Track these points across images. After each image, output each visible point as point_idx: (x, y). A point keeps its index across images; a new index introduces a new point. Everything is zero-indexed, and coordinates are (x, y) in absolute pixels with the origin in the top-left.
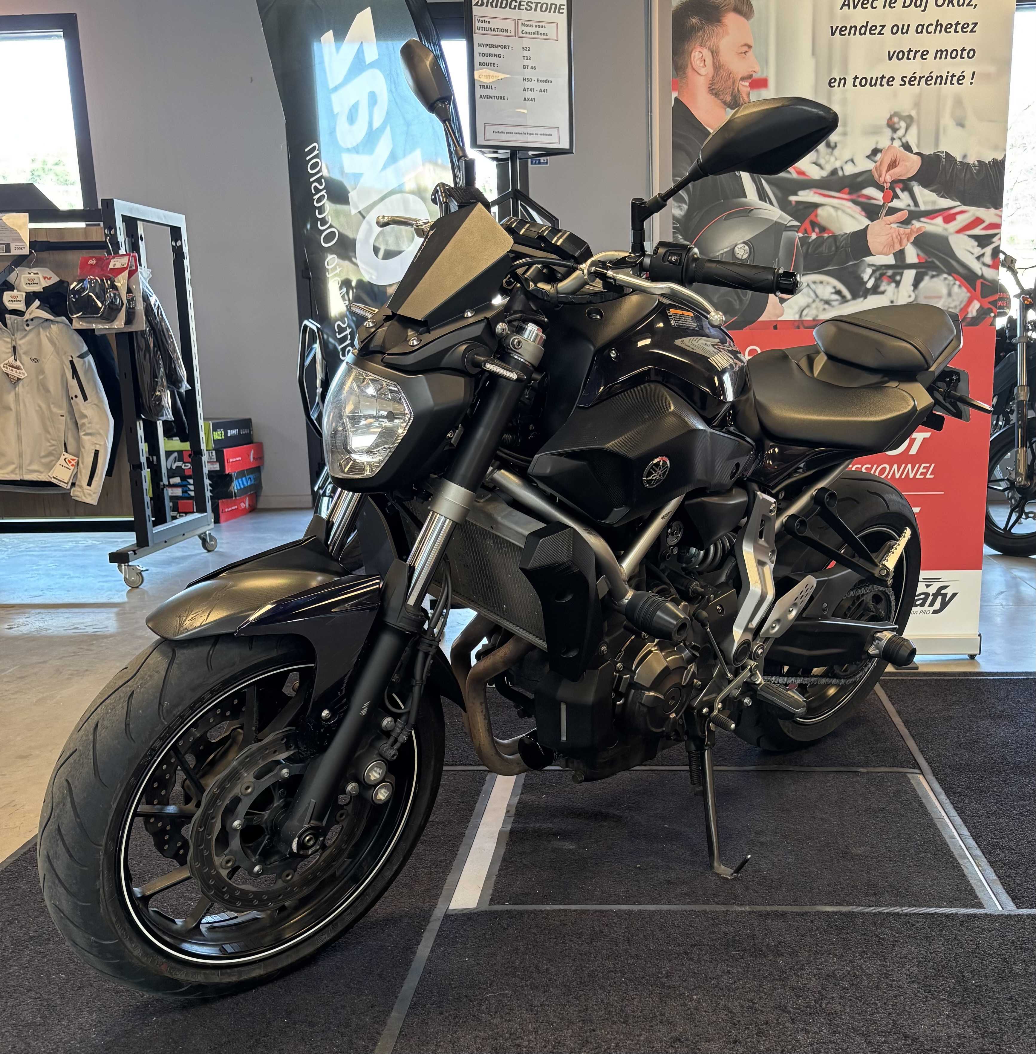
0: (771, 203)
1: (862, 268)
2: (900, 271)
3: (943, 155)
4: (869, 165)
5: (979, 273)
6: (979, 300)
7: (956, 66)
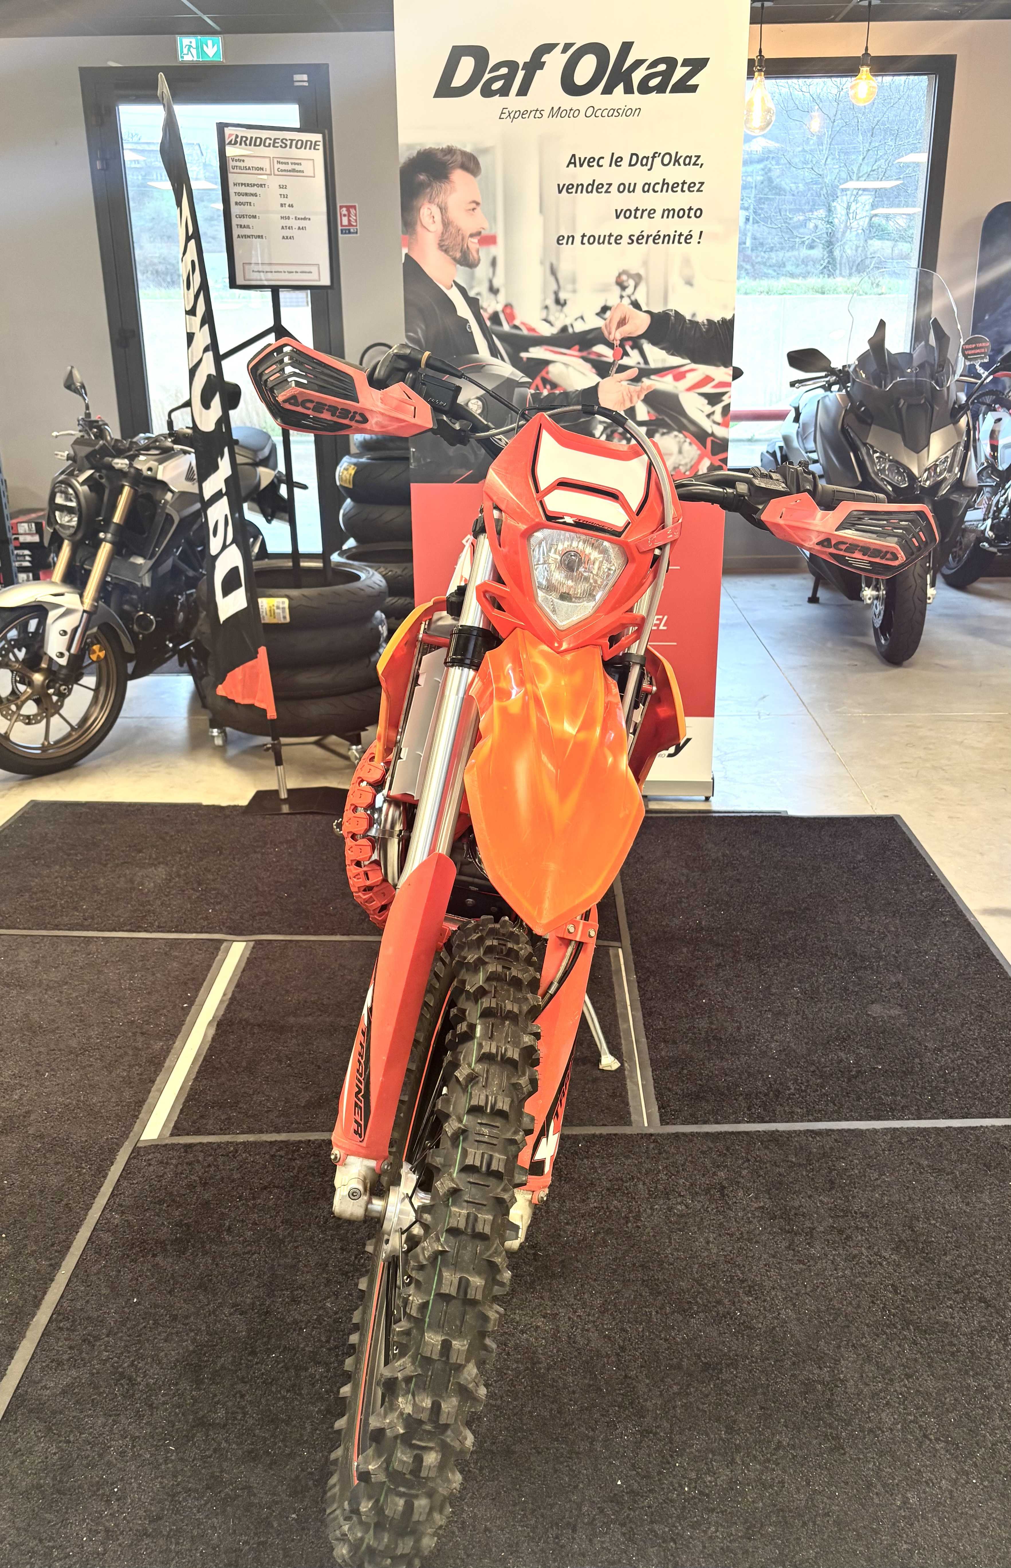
0: (503, 359)
1: (594, 424)
3: (673, 313)
4: (598, 323)
5: (710, 431)
6: (709, 458)
7: (683, 226)
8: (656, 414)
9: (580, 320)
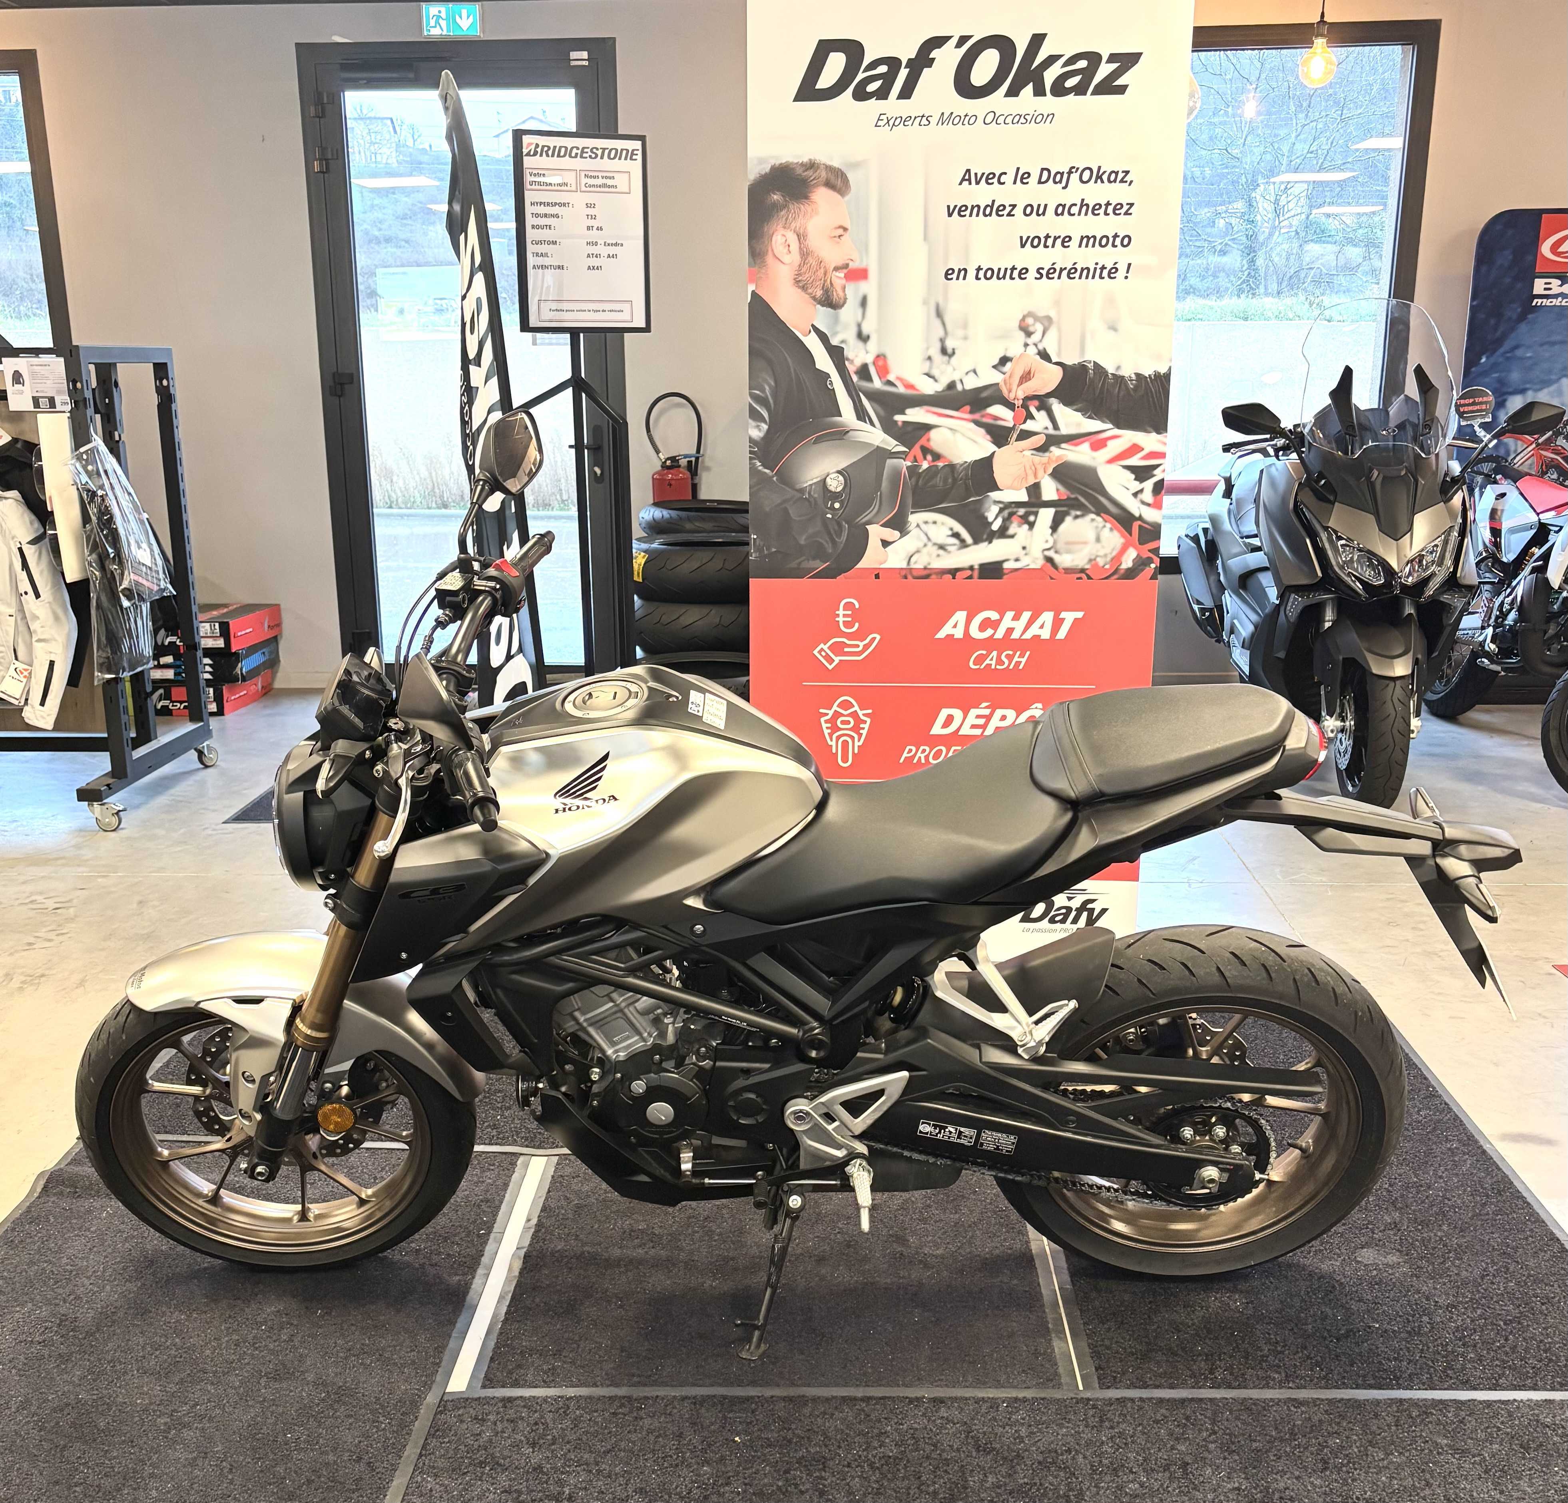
0: (872, 424)
1: (986, 505)
2: (1035, 510)
3: (1091, 366)
4: (995, 377)
5: (1137, 515)
6: (1135, 548)
7: (1107, 256)
8: (1068, 493)
9: (972, 374)
